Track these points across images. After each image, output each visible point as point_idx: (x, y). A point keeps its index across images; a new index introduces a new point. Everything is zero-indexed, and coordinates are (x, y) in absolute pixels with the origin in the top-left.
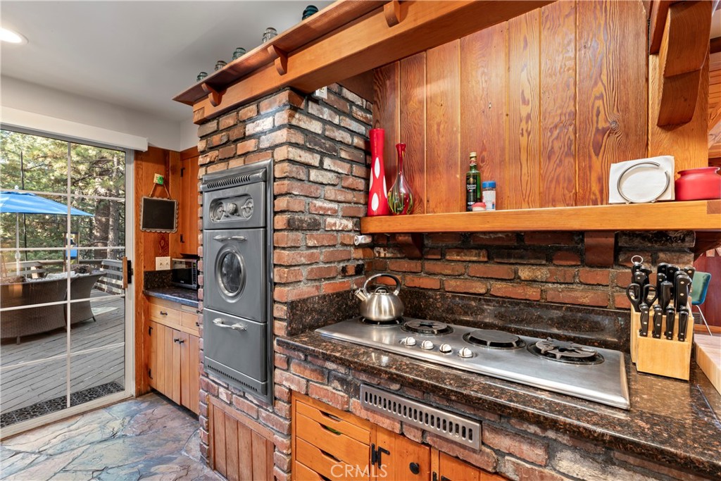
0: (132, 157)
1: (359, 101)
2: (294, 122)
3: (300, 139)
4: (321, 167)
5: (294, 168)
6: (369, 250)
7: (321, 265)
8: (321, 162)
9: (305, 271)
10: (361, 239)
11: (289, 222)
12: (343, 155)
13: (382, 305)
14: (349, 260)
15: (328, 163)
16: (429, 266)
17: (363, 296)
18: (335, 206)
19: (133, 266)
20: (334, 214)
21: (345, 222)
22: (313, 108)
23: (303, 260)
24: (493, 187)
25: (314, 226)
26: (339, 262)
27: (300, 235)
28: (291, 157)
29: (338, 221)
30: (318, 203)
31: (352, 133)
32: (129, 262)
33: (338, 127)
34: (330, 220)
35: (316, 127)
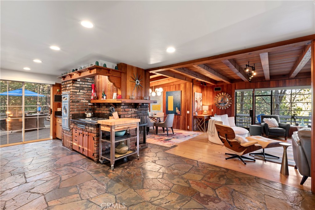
0: (52, 86)
1: (90, 79)
2: (73, 85)
3: (75, 88)
4: (80, 92)
5: (73, 93)
6: (93, 106)
7: (80, 108)
8: (80, 91)
9: (76, 109)
10: (89, 104)
11: (72, 101)
12: (85, 89)
13: (89, 115)
14: (87, 108)
15: (81, 91)
16: (101, 109)
17: (86, 113)
18: (83, 98)
19: (52, 110)
20: (83, 100)
21: (86, 101)
22: (77, 82)
23: (75, 107)
24: (106, 95)
25: (78, 102)
26: (85, 108)
27: (75, 103)
28: (72, 91)
29: (84, 101)
30: (79, 98)
31: (88, 85)
32: (51, 109)
33: (84, 84)
34: (81, 101)
35: (78, 85)
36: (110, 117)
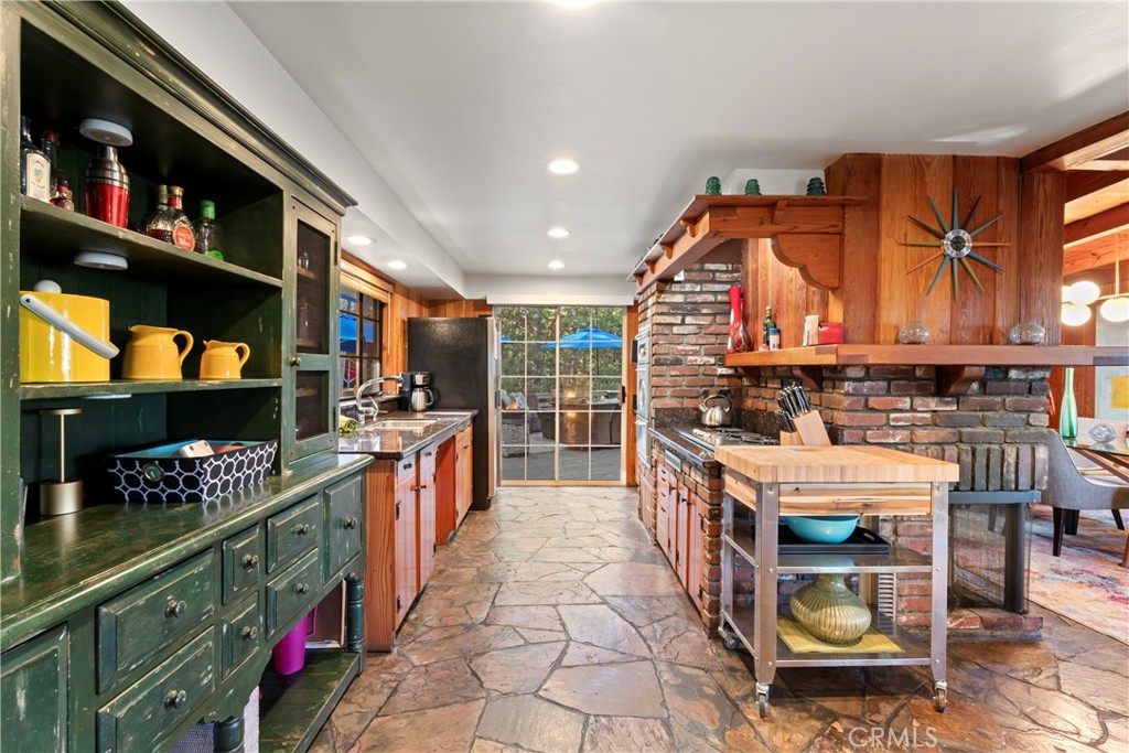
0: (626, 310)
1: (723, 267)
2: (660, 300)
3: (665, 309)
4: (683, 323)
5: (660, 328)
6: (735, 380)
7: (684, 388)
8: (683, 320)
9: (669, 392)
10: (721, 371)
11: (656, 360)
12: (705, 311)
13: (714, 415)
14: (711, 386)
15: (688, 320)
16: (764, 392)
17: (702, 409)
18: (697, 348)
19: (626, 391)
20: (696, 353)
21: (706, 359)
22: (675, 288)
23: (667, 384)
24: (779, 332)
25: (677, 362)
26: (702, 387)
27: (665, 368)
28: (658, 321)
29: (699, 359)
30: (680, 347)
31: (716, 293)
32: (623, 388)
33: (701, 292)
34: (690, 358)
35: (679, 298)
36: (782, 433)
